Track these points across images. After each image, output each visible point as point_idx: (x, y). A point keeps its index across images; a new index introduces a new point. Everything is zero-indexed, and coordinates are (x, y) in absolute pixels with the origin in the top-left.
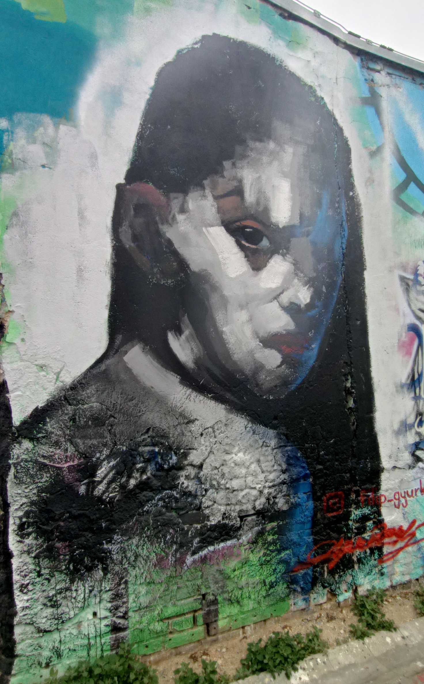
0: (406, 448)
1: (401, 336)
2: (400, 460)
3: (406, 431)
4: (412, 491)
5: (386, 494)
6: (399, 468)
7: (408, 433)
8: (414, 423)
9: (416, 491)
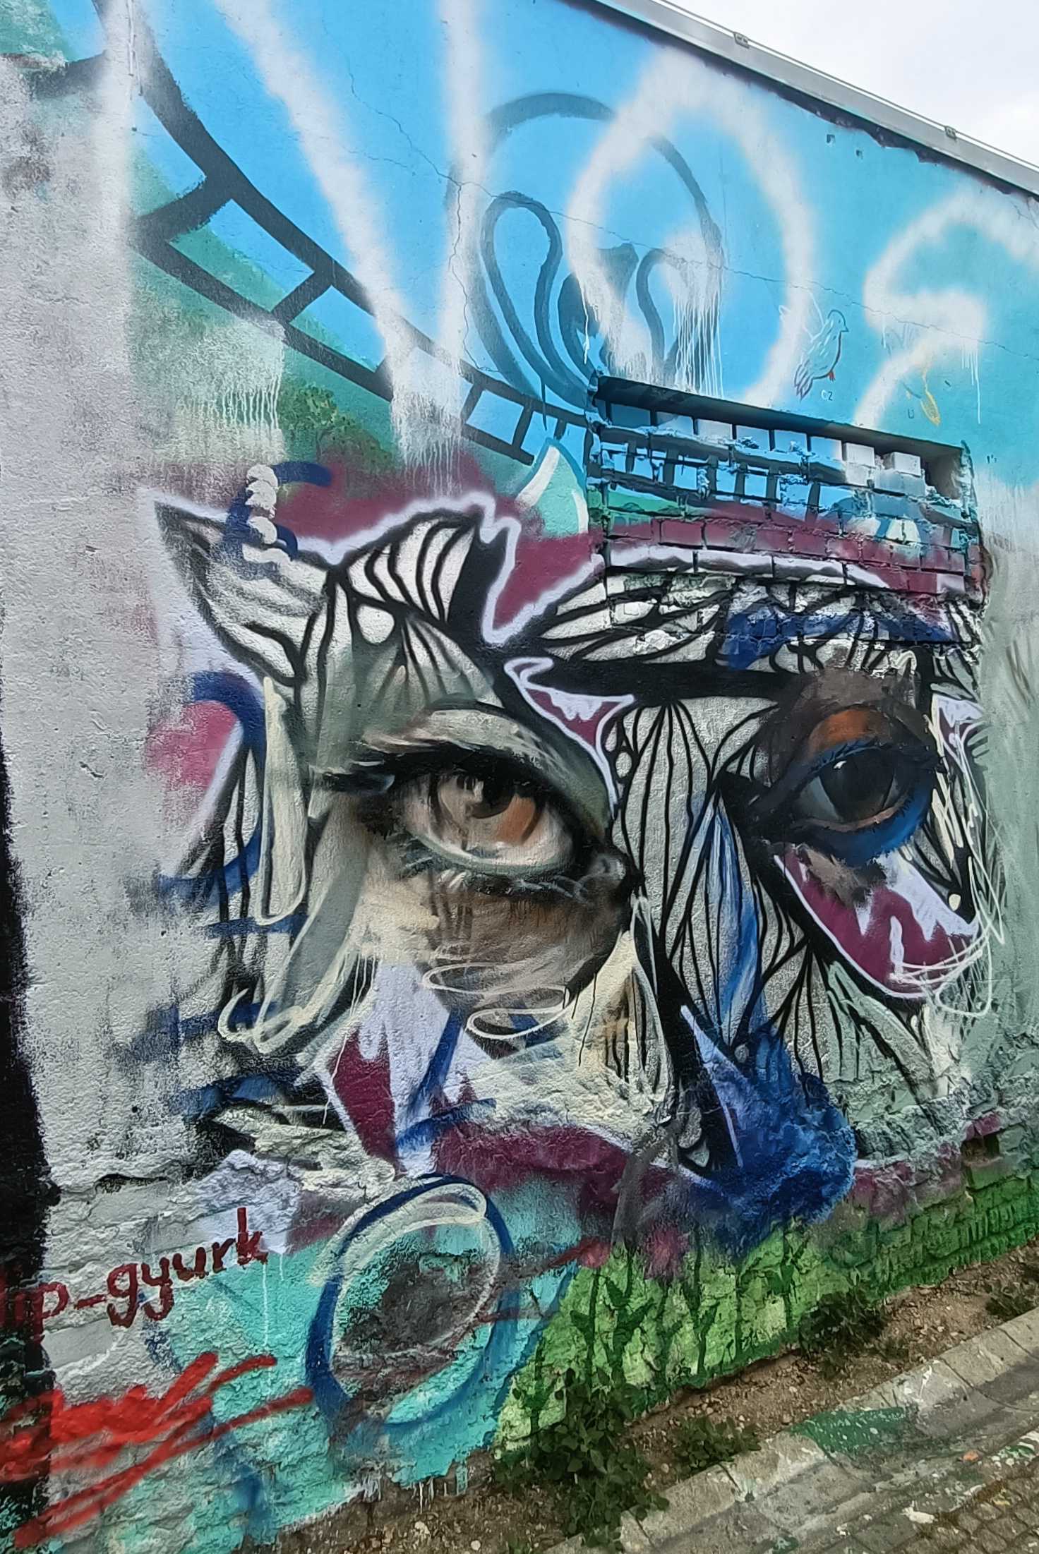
0: (172, 1105)
1: (165, 714)
2: (138, 1151)
3: (176, 1045)
4: (201, 1254)
5: (72, 1280)
6: (139, 1180)
7: (184, 1051)
8: (216, 1014)
9: (219, 1250)
